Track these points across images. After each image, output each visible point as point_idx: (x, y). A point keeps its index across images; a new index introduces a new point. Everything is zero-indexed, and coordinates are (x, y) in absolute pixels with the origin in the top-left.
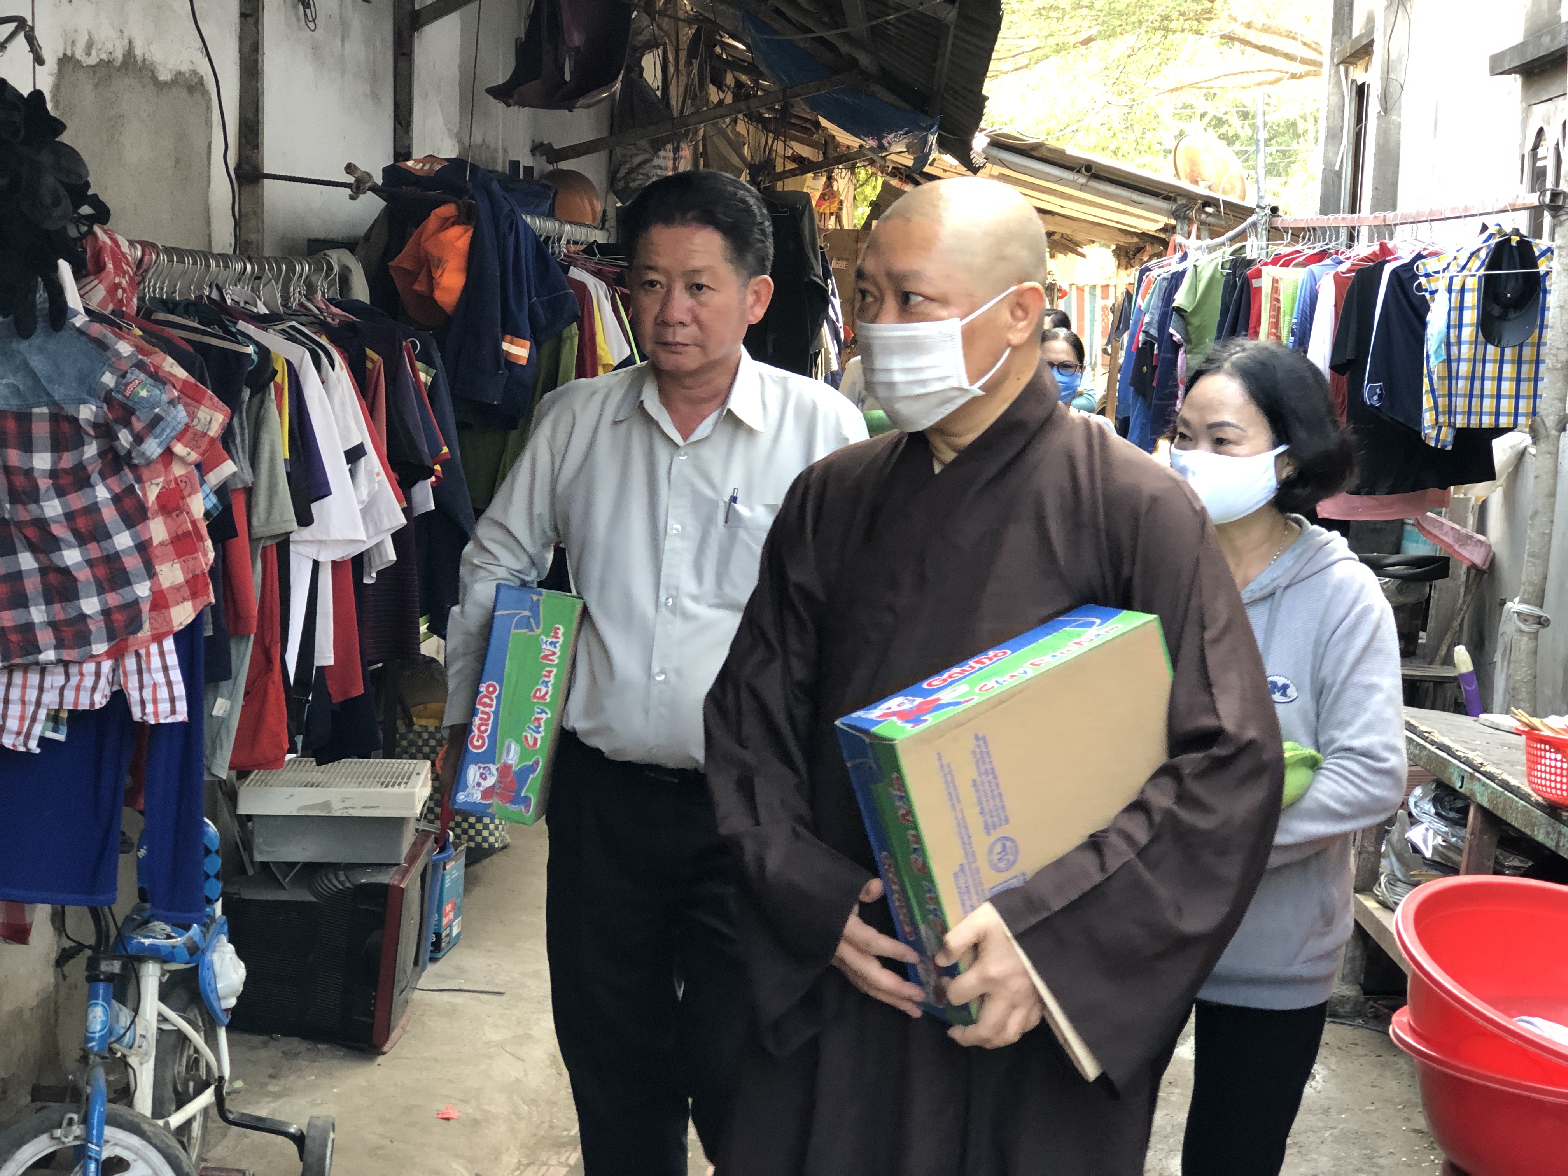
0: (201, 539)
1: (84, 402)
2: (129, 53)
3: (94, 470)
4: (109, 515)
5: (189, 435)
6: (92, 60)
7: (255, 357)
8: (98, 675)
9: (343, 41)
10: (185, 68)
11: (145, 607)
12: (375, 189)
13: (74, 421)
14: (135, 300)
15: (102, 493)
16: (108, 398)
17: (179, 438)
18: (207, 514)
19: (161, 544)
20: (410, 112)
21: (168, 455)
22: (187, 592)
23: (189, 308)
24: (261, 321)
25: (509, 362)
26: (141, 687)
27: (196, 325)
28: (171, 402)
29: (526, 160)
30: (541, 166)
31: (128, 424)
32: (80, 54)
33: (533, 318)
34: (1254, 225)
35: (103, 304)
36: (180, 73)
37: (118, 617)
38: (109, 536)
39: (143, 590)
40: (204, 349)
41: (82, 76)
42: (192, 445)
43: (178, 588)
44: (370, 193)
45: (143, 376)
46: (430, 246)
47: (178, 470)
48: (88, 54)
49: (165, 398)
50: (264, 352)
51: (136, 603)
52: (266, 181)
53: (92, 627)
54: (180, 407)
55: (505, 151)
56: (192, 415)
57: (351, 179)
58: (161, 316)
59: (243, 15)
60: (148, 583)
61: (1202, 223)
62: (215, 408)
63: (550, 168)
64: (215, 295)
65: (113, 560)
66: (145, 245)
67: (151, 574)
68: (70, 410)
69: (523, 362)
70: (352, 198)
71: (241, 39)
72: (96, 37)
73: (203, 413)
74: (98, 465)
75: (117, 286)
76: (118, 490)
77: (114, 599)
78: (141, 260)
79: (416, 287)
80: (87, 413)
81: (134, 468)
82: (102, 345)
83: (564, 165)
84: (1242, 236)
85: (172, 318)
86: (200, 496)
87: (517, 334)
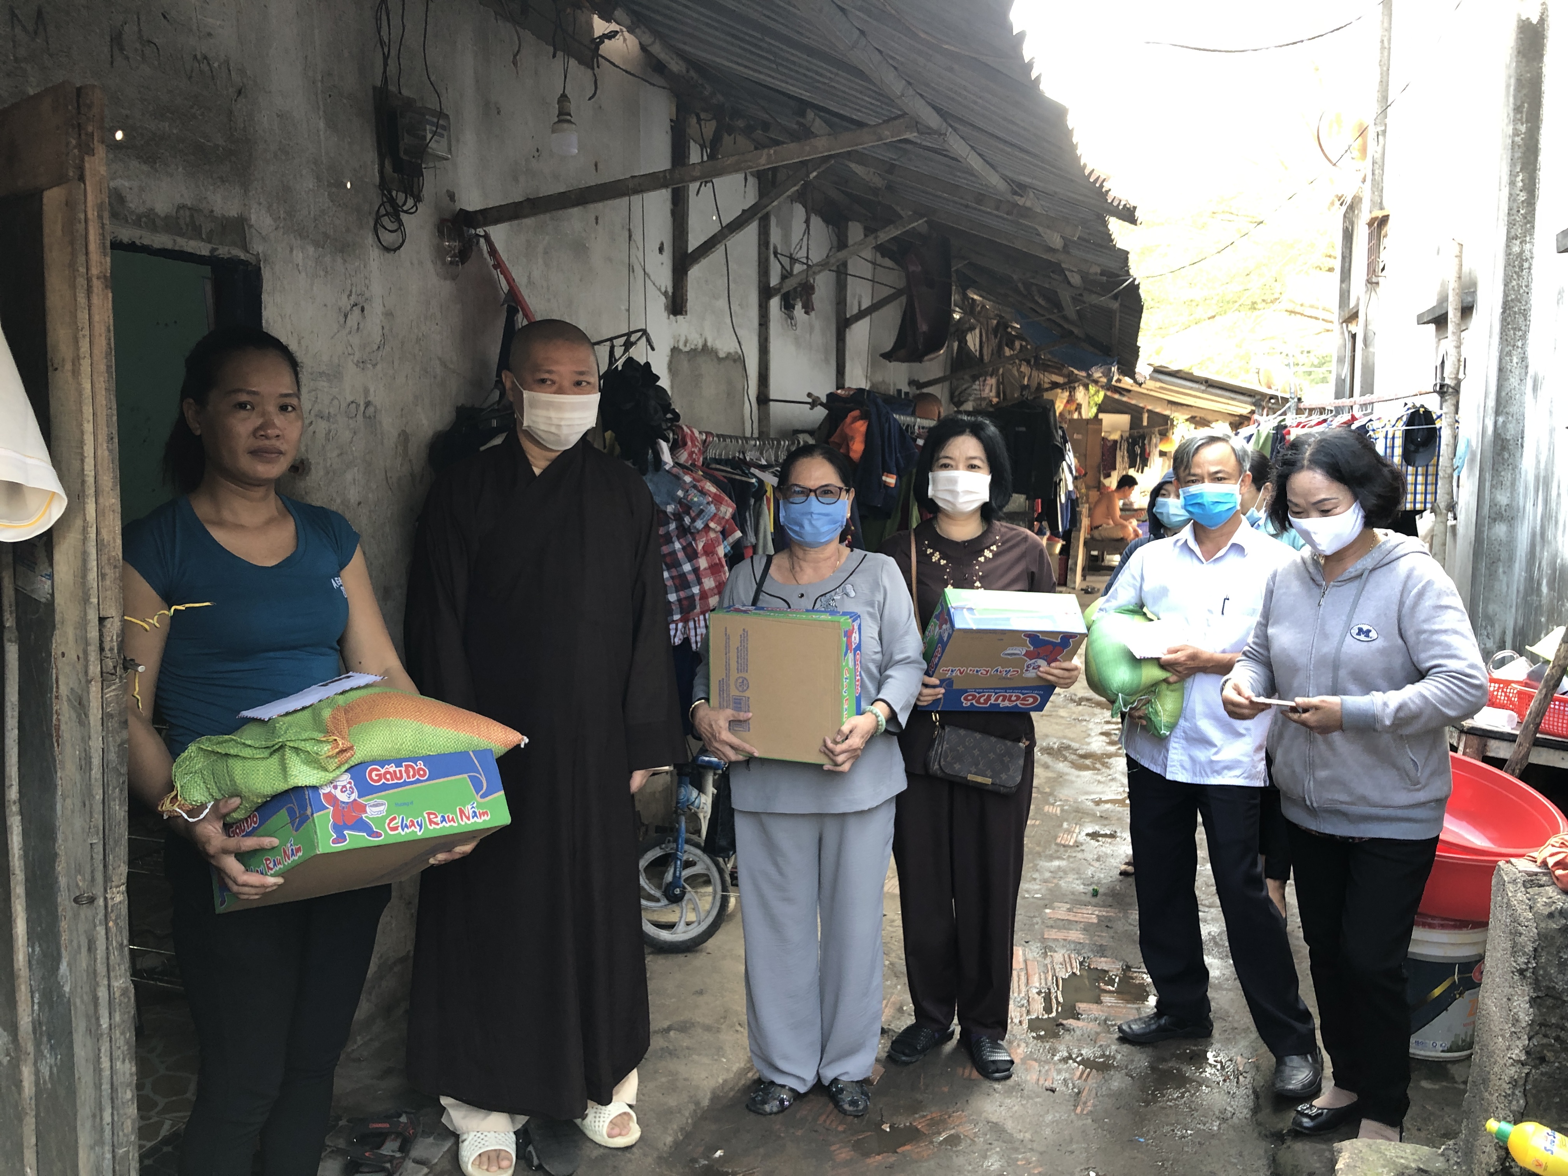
0: (723, 566)
1: (669, 504)
2: (705, 345)
3: (674, 535)
4: (681, 555)
5: (717, 518)
6: (687, 349)
7: (756, 484)
8: (676, 630)
9: (810, 334)
10: (732, 351)
11: (697, 598)
12: (822, 404)
13: (665, 512)
14: (701, 459)
15: (677, 546)
16: (680, 502)
17: (712, 519)
18: (726, 555)
19: (705, 569)
20: (844, 367)
21: (707, 527)
22: (716, 591)
23: (727, 462)
24: (762, 468)
25: (886, 486)
26: (696, 635)
27: (729, 470)
28: (708, 503)
29: (905, 388)
30: (913, 391)
31: (689, 514)
32: (681, 346)
33: (897, 465)
34: (1289, 408)
35: (686, 461)
36: (729, 354)
37: (685, 603)
38: (681, 565)
39: (696, 590)
40: (732, 481)
41: (682, 356)
42: (718, 523)
43: (711, 589)
44: (819, 407)
45: (695, 492)
46: (847, 431)
47: (712, 535)
48: (685, 346)
49: (705, 502)
50: (761, 482)
51: (693, 595)
52: (771, 403)
53: (674, 607)
54: (712, 506)
55: (895, 384)
56: (718, 509)
57: (810, 400)
58: (714, 466)
59: (760, 325)
60: (698, 587)
61: (1270, 408)
62: (728, 506)
63: (918, 392)
64: (741, 456)
65: (683, 576)
66: (707, 433)
67: (700, 582)
68: (662, 507)
69: (893, 486)
70: (811, 409)
71: (759, 337)
72: (689, 338)
73: (723, 508)
74: (676, 532)
75: (693, 452)
76: (685, 544)
77: (682, 594)
78: (705, 440)
79: (842, 451)
80: (670, 509)
81: (692, 534)
82: (678, 478)
83: (925, 390)
84: (1284, 413)
85: (718, 466)
86: (722, 546)
87: (890, 472)
